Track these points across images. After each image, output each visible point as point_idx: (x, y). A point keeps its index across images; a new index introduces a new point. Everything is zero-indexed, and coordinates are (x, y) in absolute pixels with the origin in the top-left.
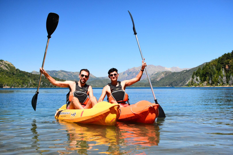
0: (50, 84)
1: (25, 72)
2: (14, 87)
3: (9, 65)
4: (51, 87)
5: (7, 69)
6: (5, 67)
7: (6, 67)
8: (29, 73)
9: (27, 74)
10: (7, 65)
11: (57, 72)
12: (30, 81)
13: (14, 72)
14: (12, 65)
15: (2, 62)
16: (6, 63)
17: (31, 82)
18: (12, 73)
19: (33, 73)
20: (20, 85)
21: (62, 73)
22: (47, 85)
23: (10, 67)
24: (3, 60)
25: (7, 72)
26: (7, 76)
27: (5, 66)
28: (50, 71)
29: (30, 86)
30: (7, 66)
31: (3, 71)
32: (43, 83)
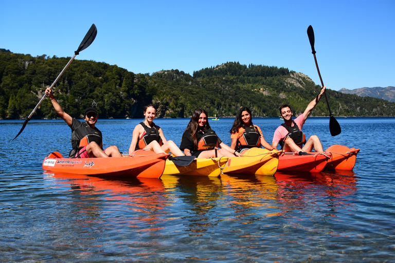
0: (372, 110)
1: (330, 90)
2: (314, 116)
3: (304, 79)
4: (374, 115)
5: (301, 87)
6: (298, 83)
7: (300, 82)
8: (337, 92)
9: (334, 94)
10: (301, 79)
11: (383, 90)
12: (340, 105)
13: (313, 90)
14: (309, 80)
15: (293, 74)
16: (300, 77)
17: (341, 107)
18: (309, 92)
19: (343, 92)
20: (323, 111)
21: (392, 91)
22: (367, 113)
23: (306, 83)
24: (295, 72)
25: (302, 91)
26: (301, 97)
27: (298, 80)
28: (370, 88)
29: (339, 114)
30: (301, 81)
31: (295, 90)
32: (360, 109)
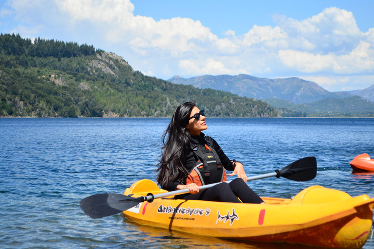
0: (214, 109)
1: (155, 78)
2: (130, 116)
3: (116, 61)
4: (217, 115)
5: (112, 73)
6: (108, 68)
7: (111, 67)
8: (165, 82)
9: (161, 84)
10: (111, 62)
11: (232, 80)
12: (168, 100)
13: (130, 78)
14: (123, 63)
15: (101, 55)
16: (111, 59)
17: (169, 103)
18: (123, 81)
19: (174, 82)
20: (143, 110)
21: (245, 80)
23: (119, 68)
24: (103, 51)
25: (114, 80)
26: (112, 88)
27: (108, 64)
28: (214, 77)
29: (167, 113)
30: (111, 65)
31: (103, 78)
